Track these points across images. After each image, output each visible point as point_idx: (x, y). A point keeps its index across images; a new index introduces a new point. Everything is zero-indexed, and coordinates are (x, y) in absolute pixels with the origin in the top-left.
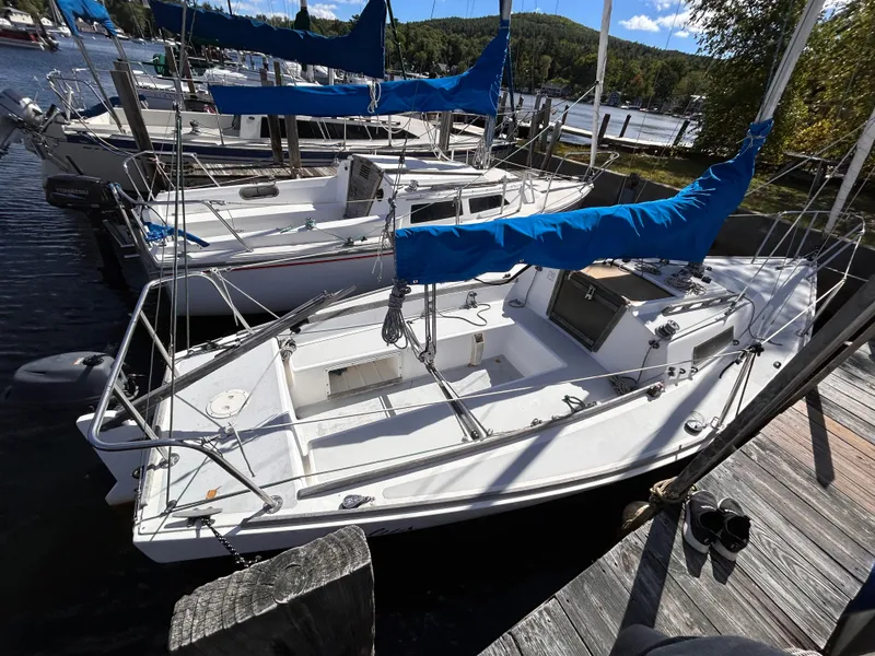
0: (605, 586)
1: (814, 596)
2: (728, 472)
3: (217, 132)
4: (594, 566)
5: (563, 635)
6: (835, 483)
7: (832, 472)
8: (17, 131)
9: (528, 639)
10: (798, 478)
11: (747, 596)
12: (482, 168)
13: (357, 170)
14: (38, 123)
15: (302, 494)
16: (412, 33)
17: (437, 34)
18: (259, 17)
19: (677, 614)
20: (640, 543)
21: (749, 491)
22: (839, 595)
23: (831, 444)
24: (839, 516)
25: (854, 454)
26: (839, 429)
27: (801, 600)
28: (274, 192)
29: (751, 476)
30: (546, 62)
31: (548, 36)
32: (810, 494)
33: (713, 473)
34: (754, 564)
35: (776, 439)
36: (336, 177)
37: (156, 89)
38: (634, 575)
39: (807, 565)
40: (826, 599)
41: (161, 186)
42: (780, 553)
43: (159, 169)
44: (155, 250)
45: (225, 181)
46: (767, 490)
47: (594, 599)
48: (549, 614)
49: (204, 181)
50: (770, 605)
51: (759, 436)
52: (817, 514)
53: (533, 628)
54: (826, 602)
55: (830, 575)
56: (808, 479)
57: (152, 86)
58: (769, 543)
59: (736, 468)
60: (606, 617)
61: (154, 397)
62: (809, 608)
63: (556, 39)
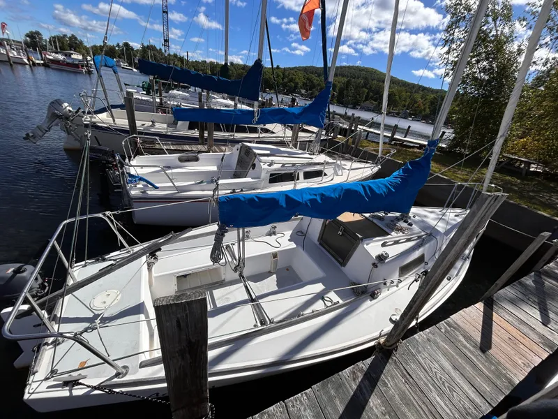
0: (340, 386)
1: (462, 410)
2: (425, 336)
3: (165, 126)
4: (336, 375)
5: (312, 407)
6: (491, 351)
7: (491, 344)
8: (57, 120)
9: (293, 406)
10: (468, 345)
11: (420, 403)
12: (314, 154)
13: (243, 151)
14: (70, 116)
15: (143, 364)
16: (287, 73)
17: (301, 74)
18: (203, 61)
19: (378, 406)
20: (364, 367)
21: (435, 348)
22: (477, 411)
23: (494, 329)
24: (489, 369)
25: (506, 336)
26: (500, 321)
27: (453, 411)
28: (197, 159)
29: (439, 340)
30: (364, 92)
31: (366, 79)
32: (473, 354)
33: (416, 336)
34: (429, 388)
35: (459, 322)
36: (232, 153)
37: (142, 100)
38: (358, 383)
39: (461, 393)
40: (469, 413)
41: (138, 153)
42: (446, 384)
43: (139, 145)
44: (131, 188)
45: (171, 152)
46: (447, 349)
47: (332, 392)
48: (306, 395)
49: (160, 152)
50: (433, 410)
51: (448, 319)
52: (474, 366)
53: (296, 401)
54: (468, 414)
55: (474, 400)
56: (474, 347)
57: (140, 98)
58: (441, 378)
59: (430, 335)
60: (338, 402)
61: (55, 297)
62: (457, 416)
63: (370, 80)
